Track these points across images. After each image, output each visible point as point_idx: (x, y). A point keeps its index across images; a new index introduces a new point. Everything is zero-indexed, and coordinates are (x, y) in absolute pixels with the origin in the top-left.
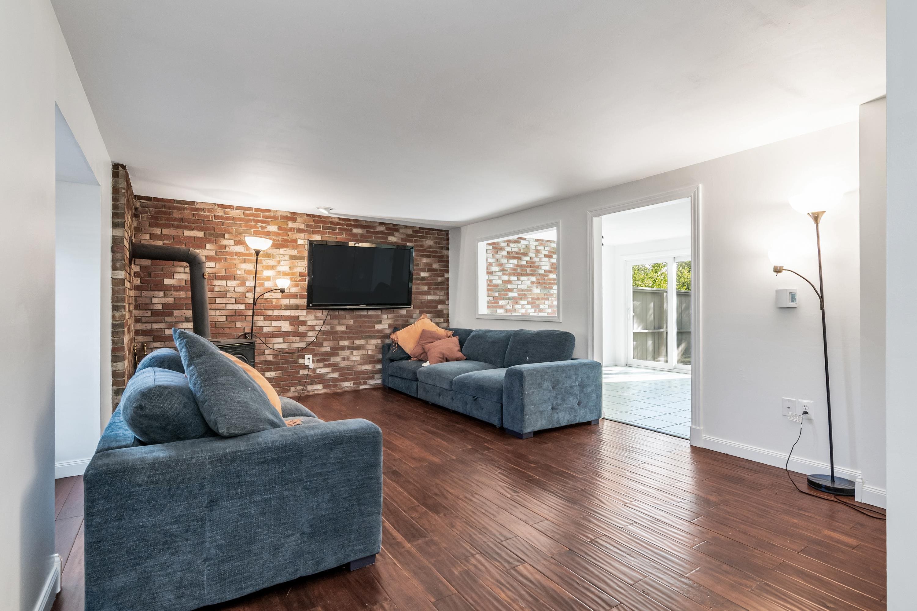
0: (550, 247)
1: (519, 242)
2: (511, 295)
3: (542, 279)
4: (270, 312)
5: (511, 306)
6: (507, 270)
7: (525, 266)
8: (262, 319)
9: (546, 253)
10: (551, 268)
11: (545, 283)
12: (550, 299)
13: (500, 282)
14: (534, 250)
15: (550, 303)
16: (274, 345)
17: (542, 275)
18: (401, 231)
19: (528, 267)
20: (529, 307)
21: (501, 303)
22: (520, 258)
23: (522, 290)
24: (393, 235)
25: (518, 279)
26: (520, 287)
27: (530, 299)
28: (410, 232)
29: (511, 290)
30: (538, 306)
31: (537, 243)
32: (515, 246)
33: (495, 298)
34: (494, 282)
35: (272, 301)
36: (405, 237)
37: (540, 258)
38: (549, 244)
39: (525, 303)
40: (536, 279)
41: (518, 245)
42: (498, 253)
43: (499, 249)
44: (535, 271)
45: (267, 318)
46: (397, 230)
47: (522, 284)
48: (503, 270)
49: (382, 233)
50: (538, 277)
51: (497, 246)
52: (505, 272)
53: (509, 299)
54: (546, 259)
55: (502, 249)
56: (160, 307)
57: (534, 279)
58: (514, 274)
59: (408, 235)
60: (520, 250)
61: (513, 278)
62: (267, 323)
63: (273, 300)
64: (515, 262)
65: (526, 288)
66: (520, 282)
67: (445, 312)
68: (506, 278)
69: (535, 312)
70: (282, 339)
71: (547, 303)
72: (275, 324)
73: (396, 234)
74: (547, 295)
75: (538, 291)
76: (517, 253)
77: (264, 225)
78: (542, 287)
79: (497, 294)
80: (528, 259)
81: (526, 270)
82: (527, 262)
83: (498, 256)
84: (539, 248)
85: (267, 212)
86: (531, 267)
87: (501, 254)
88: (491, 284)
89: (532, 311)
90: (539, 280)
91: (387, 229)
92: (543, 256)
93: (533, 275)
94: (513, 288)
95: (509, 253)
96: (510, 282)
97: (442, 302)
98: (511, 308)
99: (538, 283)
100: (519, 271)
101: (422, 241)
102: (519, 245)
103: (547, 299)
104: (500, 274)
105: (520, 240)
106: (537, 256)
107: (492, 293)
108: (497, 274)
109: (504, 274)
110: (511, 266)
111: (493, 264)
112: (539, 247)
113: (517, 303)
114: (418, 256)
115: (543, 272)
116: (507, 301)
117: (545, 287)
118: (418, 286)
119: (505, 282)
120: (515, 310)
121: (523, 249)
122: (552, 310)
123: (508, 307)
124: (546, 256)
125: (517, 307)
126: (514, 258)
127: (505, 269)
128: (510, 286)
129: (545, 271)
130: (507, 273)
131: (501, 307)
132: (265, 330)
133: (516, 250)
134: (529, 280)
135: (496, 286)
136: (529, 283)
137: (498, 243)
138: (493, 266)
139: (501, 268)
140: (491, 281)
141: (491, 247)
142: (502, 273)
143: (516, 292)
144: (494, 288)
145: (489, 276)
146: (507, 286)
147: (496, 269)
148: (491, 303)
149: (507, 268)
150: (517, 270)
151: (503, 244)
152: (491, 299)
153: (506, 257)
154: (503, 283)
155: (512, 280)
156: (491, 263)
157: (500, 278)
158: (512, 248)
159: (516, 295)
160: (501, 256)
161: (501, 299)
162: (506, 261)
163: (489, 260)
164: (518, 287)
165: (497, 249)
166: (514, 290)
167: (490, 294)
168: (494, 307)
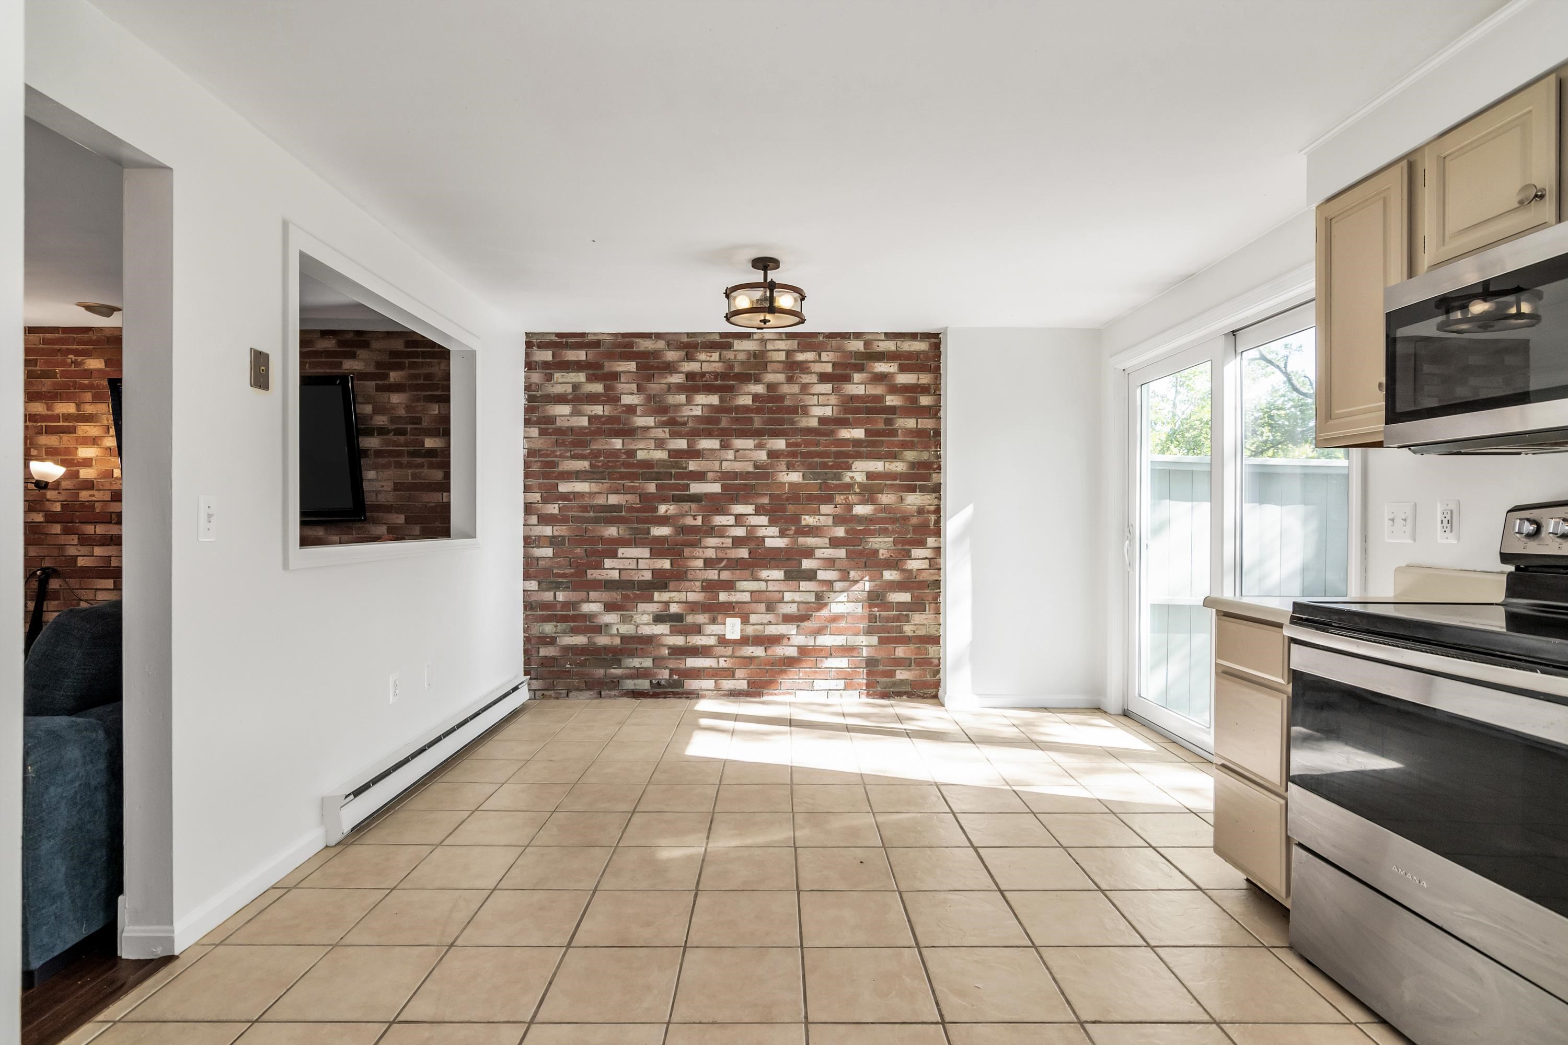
0: (844, 352)
1: (729, 346)
2: (696, 488)
3: (807, 443)
4: (89, 529)
5: (700, 519)
6: (685, 423)
7: (746, 408)
8: (76, 542)
9: (828, 368)
10: (846, 411)
11: (819, 455)
12: (839, 499)
13: (661, 455)
14: (780, 366)
15: (839, 510)
16: (99, 593)
17: (809, 431)
18: (375, 345)
19: (758, 410)
20: (764, 520)
21: (663, 509)
22: (731, 389)
23: (735, 475)
24: (353, 356)
25: (725, 446)
26: (726, 466)
27: (766, 500)
28: (399, 345)
29: (700, 476)
30: (796, 519)
31: (792, 344)
32: (715, 356)
33: (644, 497)
34: (641, 455)
35: (93, 507)
36: (385, 358)
37: (805, 387)
38: (834, 342)
39: (750, 509)
40: (788, 445)
41: (724, 353)
42: (656, 380)
43: (658, 368)
44: (782, 422)
45: (85, 541)
46: (365, 345)
47: (735, 460)
48: (672, 422)
49: (328, 353)
50: (799, 439)
51: (652, 362)
52: (676, 428)
53: (696, 498)
54: (827, 388)
55: (669, 368)
57: (780, 444)
58: (709, 434)
59: (394, 354)
60: (731, 367)
61: (705, 444)
62: (84, 550)
63: (97, 504)
64: (714, 399)
65: (751, 469)
66: (730, 455)
68: (682, 444)
69: (782, 534)
70: (112, 581)
71: (826, 509)
72: (98, 551)
73: (361, 353)
74: (828, 487)
75: (795, 477)
76: (716, 375)
77: (79, 359)
78: (810, 466)
79: (651, 487)
80: (760, 389)
81: (750, 420)
82: (756, 397)
83: (654, 387)
84: (801, 357)
85: (83, 333)
86: (770, 411)
87: (665, 381)
88: (631, 460)
89: (774, 531)
90: (797, 445)
91: (341, 343)
92: (814, 379)
93: (775, 434)
94: (703, 469)
95: (690, 376)
96: (698, 454)
98: (699, 521)
99: (793, 454)
100: (724, 424)
101: (430, 365)
102: (729, 355)
103: (829, 500)
104: (662, 433)
105: (730, 340)
106: (790, 380)
107: (636, 484)
108: (652, 435)
109: (674, 435)
110: (698, 412)
111: (638, 408)
112: (799, 354)
113: (724, 512)
114: (418, 400)
115: (814, 423)
116: (686, 506)
117: (824, 466)
118: (417, 471)
119: (675, 454)
120: (713, 528)
121: (743, 363)
122: (847, 532)
123: (689, 521)
124: (824, 378)
125: (719, 520)
126: (709, 389)
127: (679, 419)
128: (693, 466)
129: (822, 420)
130: (685, 429)
131: (664, 521)
132: (81, 562)
133: (718, 367)
134: (759, 447)
135: (648, 464)
136: (762, 455)
137: (656, 354)
138: (638, 413)
139: (665, 418)
140: (632, 453)
141: (632, 366)
142: (667, 430)
143: (715, 481)
144: (641, 471)
145: (625, 440)
146: (684, 465)
147: (650, 421)
148: (631, 509)
149: (686, 418)
150: (718, 421)
151: (671, 356)
152: (632, 499)
153: (680, 388)
154: (669, 456)
155: (704, 450)
156: (631, 405)
157: (660, 444)
158: (702, 362)
159: (716, 488)
160: (667, 386)
161: (664, 500)
162: (682, 398)
163: (627, 400)
164: (723, 468)
165: (652, 368)
166: (710, 475)
167: (629, 486)
168: (640, 521)
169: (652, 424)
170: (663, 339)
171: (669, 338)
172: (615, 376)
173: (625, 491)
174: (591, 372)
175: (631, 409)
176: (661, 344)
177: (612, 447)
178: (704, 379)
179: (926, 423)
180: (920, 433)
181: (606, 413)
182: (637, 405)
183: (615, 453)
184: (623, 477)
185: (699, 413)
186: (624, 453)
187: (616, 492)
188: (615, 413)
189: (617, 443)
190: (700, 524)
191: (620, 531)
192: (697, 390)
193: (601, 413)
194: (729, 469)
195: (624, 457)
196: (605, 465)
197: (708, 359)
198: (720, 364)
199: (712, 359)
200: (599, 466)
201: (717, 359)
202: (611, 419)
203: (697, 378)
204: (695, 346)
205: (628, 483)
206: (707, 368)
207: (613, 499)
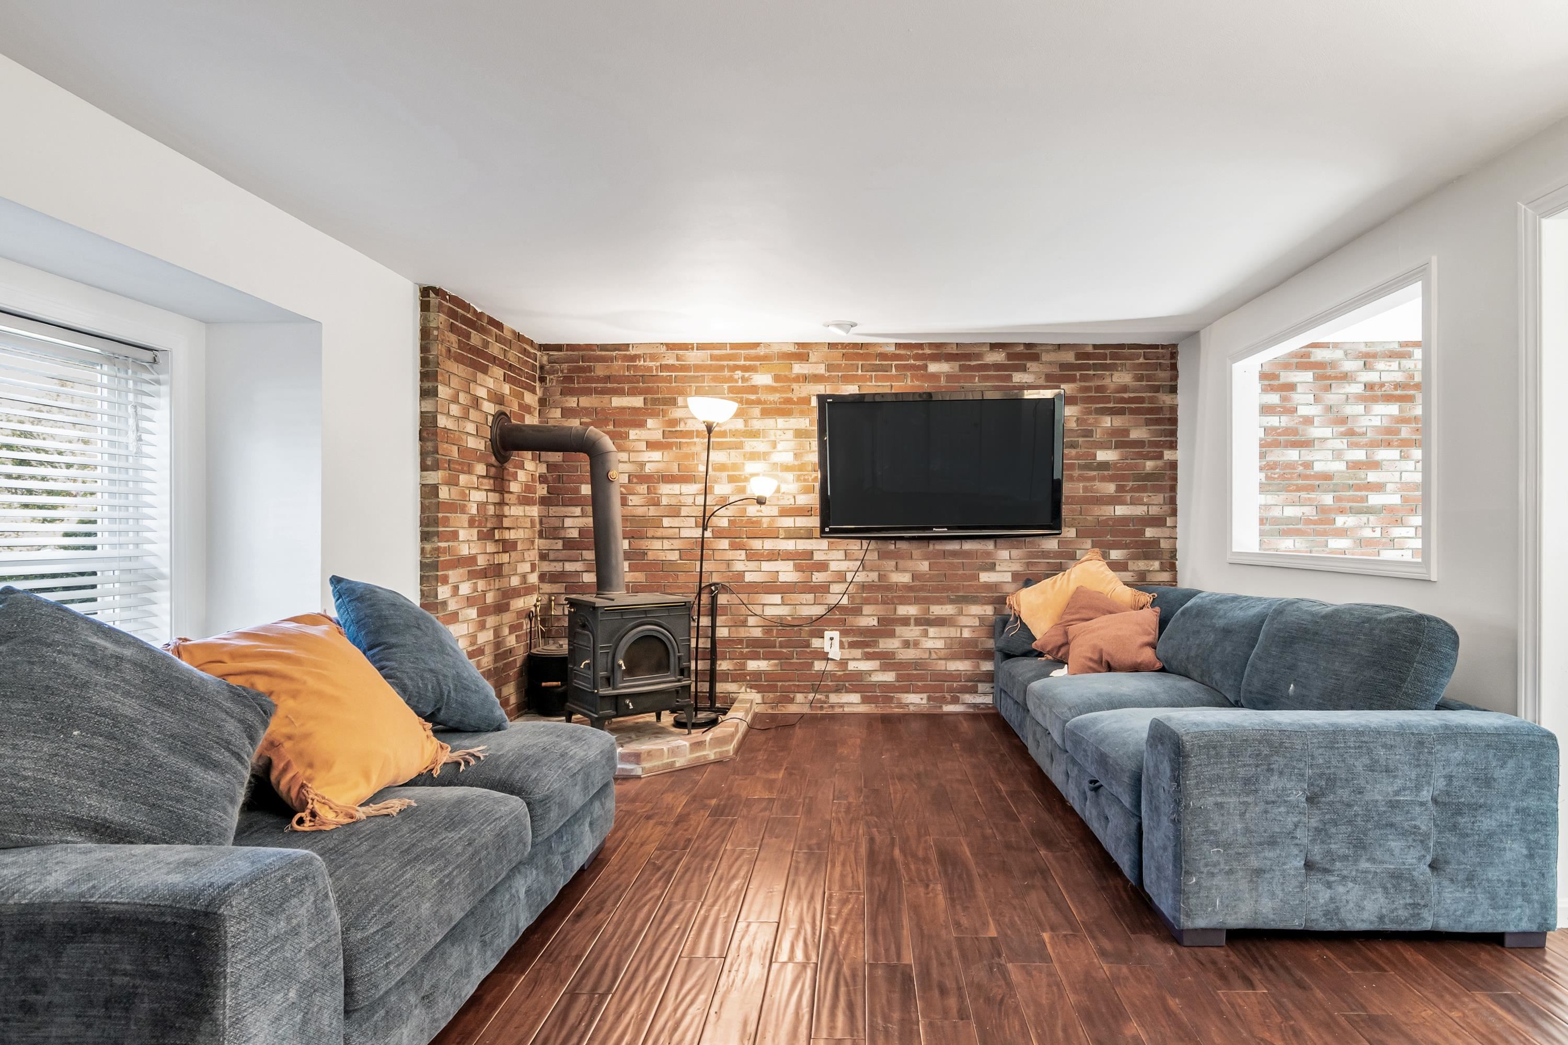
1: (1406, 355)
2: (1375, 499)
4: (756, 544)
5: (1378, 530)
6: (1365, 434)
8: (743, 557)
13: (1340, 466)
16: (766, 607)
18: (1045, 357)
21: (1341, 521)
22: (1406, 399)
24: (1024, 369)
25: (1404, 457)
26: (1405, 477)
28: (1069, 357)
29: (1379, 487)
32: (1394, 365)
33: (1322, 509)
34: (1318, 467)
35: (759, 522)
36: (1056, 371)
41: (1404, 362)
42: (1333, 390)
43: (1336, 378)
45: (753, 556)
46: (1036, 358)
48: (1350, 433)
49: (997, 367)
51: (1329, 372)
52: (1355, 439)
53: (1370, 511)
55: (1345, 377)
56: (575, 534)
58: (1388, 445)
59: (1063, 366)
60: (1412, 377)
61: (1382, 454)
62: (752, 565)
63: (764, 520)
64: (1393, 409)
66: (1407, 465)
67: (1164, 544)
68: (1359, 455)
70: (779, 596)
72: (766, 566)
73: (1032, 366)
76: (1397, 386)
77: (747, 375)
79: (1328, 499)
83: (1331, 398)
85: (752, 349)
87: (1343, 391)
88: (1308, 472)
91: (1010, 356)
94: (1382, 480)
95: (1369, 386)
96: (1375, 465)
97: (1158, 522)
98: (1378, 533)
100: (1404, 433)
101: (1102, 377)
102: (1407, 364)
104: (1340, 444)
105: (1411, 349)
107: (1312, 495)
108: (1330, 447)
109: (1352, 446)
110: (1376, 422)
111: (1315, 419)
113: (1401, 524)
114: (1090, 413)
116: (1364, 518)
118: (1088, 484)
119: (1355, 465)
120: (1392, 540)
123: (1367, 533)
125: (1396, 532)
126: (1388, 399)
127: (1357, 430)
128: (1373, 477)
130: (1363, 440)
131: (1342, 533)
132: (749, 578)
133: (1399, 377)
135: (1327, 477)
137: (1332, 364)
138: (1316, 424)
139: (1343, 429)
140: (1308, 465)
141: (1308, 376)
142: (1345, 441)
143: (1394, 493)
144: (1318, 483)
145: (1302, 452)
146: (1363, 477)
147: (1327, 432)
148: (1308, 521)
149: (1364, 429)
150: (1397, 432)
151: (1349, 366)
152: (1309, 511)
153: (1360, 399)
154: (1348, 468)
155: (1383, 460)
156: (1308, 416)
157: (1337, 455)
158: (1381, 372)
159: (1395, 500)
160: (1345, 396)
161: (1342, 512)
162: (1360, 409)
163: (1303, 411)
164: (1403, 479)
165: (1328, 378)
166: (1390, 487)
167: (1305, 499)
168: (1318, 533)
169: (1330, 435)
170: (1341, 348)
171: (1347, 346)
172: (1291, 387)
173: (1300, 503)
174: (1267, 383)
175: (1308, 421)
176: (1338, 354)
177: (1288, 459)
178: (1383, 389)
181: (1283, 424)
182: (1313, 417)
183: (1291, 465)
184: (1299, 489)
185: (1379, 424)
186: (1301, 465)
187: (1293, 504)
188: (1291, 424)
189: (1293, 455)
190: (1379, 535)
191: (1297, 544)
192: (1375, 400)
193: (1277, 424)
194: (1409, 480)
195: (1301, 468)
196: (1282, 477)
197: (1387, 368)
198: (1400, 373)
199: (1391, 369)
200: (1274, 478)
201: (1397, 368)
202: (1287, 431)
203: (1376, 388)
204: (1374, 356)
205: (1304, 495)
206: (1386, 377)
207: (1290, 512)
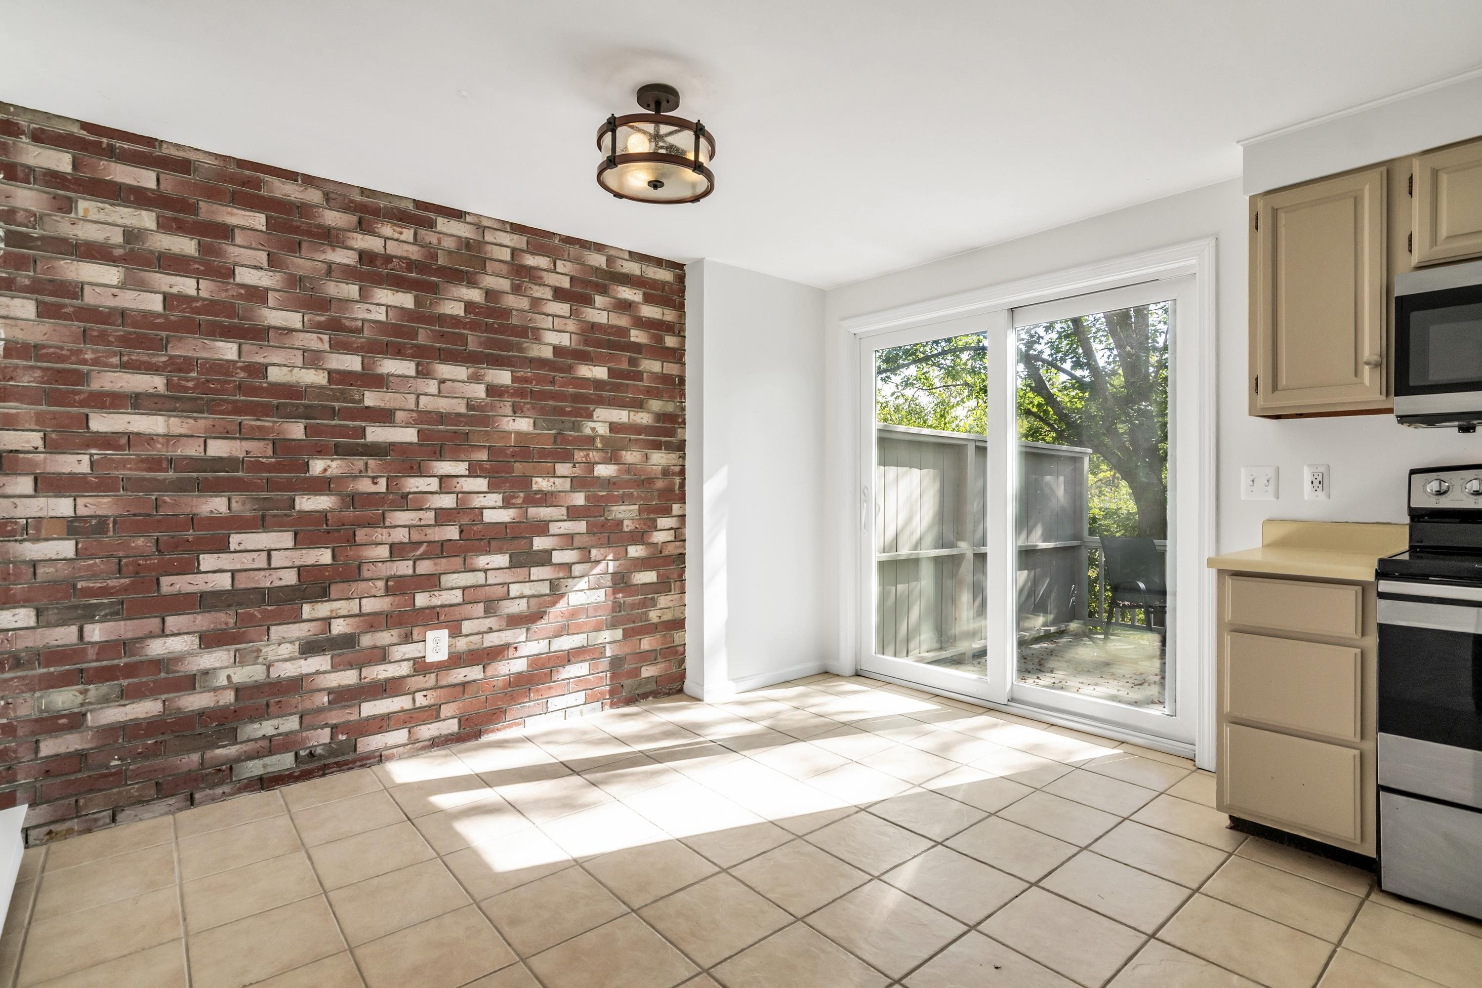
0: (583, 264)
1: (430, 225)
2: (376, 434)
3: (540, 380)
5: (383, 482)
6: (360, 330)
7: (455, 321)
9: (565, 283)
10: (586, 342)
11: (554, 396)
12: (579, 456)
13: (315, 378)
14: (504, 268)
15: (578, 471)
17: (542, 363)
19: (473, 326)
20: (481, 484)
21: (317, 466)
22: (433, 289)
23: (442, 417)
25: (423, 373)
26: (426, 403)
27: (483, 456)
29: (385, 416)
30: (525, 482)
31: (519, 241)
32: (408, 234)
33: (281, 445)
34: (275, 375)
37: (536, 303)
38: (574, 250)
39: (461, 468)
40: (514, 379)
41: (422, 232)
42: (304, 252)
43: (309, 233)
44: (508, 346)
47: (440, 394)
48: (334, 326)
50: (527, 372)
51: (296, 220)
52: (342, 336)
53: (369, 451)
54: (563, 308)
55: (330, 237)
57: (503, 377)
58: (398, 353)
60: (434, 257)
61: (390, 366)
64: (406, 300)
65: (463, 410)
66: (432, 386)
68: (352, 363)
69: (507, 504)
71: (563, 469)
74: (565, 440)
75: (524, 425)
76: (411, 264)
78: (543, 411)
79: (296, 430)
80: (475, 295)
81: (463, 340)
82: (469, 306)
83: (301, 264)
84: (531, 261)
86: (488, 328)
87: (322, 257)
88: (257, 382)
89: (496, 499)
90: (526, 380)
92: (548, 294)
93: (498, 362)
94: (388, 406)
95: (365, 256)
96: (379, 382)
98: (382, 486)
99: (521, 393)
100: (423, 338)
102: (430, 237)
103: (566, 457)
104: (317, 342)
105: (432, 215)
106: (517, 289)
107: (267, 423)
108: (298, 344)
109: (337, 347)
110: (379, 315)
111: (271, 295)
112: (528, 256)
113: (419, 471)
115: (547, 353)
116: (359, 463)
117: (561, 412)
119: (341, 378)
120: (405, 496)
121: (450, 252)
122: (587, 498)
123: (365, 486)
124: (559, 294)
126: (398, 283)
127: (347, 323)
128: (371, 399)
129: (558, 350)
130: (357, 340)
131: (322, 485)
133: (414, 252)
134: (475, 378)
135: (291, 391)
136: (479, 391)
137: (303, 209)
138: (271, 302)
139: (323, 319)
140: (260, 370)
141: (258, 220)
142: (326, 338)
143: (407, 425)
144: (275, 401)
145: (244, 347)
146: (357, 397)
147: (294, 319)
148: (257, 466)
149: (360, 323)
150: (414, 335)
151: (332, 218)
152: (258, 449)
153: (349, 274)
154: (329, 381)
155: (389, 375)
156: (256, 288)
157: (312, 359)
158: (386, 239)
159: (409, 435)
160: (325, 266)
161: (321, 452)
162: (352, 290)
163: (246, 276)
164: (421, 406)
165: (297, 230)
166: (400, 415)
167: (252, 427)
168: (272, 486)
169: (299, 325)
170: (318, 187)
171: (330, 188)
172: (226, 232)
173: (240, 433)
174: (169, 214)
175: (258, 295)
176: (314, 196)
177: (216, 356)
178: (390, 266)
179: (671, 369)
180: (665, 379)
181: (203, 294)
182: (267, 290)
183: (224, 367)
184: (238, 409)
185: (382, 318)
186: (242, 369)
187: (226, 435)
188: (223, 296)
189: (228, 350)
190: (384, 490)
191: (234, 505)
192: (380, 281)
193: (193, 293)
194: (429, 408)
195: (242, 374)
196: (201, 386)
197: (396, 236)
198: (415, 248)
199: (403, 238)
200: (186, 389)
201: (411, 240)
202: (211, 306)
203: (378, 263)
204: (376, 212)
205: (249, 421)
206: (393, 249)
207: (218, 448)
